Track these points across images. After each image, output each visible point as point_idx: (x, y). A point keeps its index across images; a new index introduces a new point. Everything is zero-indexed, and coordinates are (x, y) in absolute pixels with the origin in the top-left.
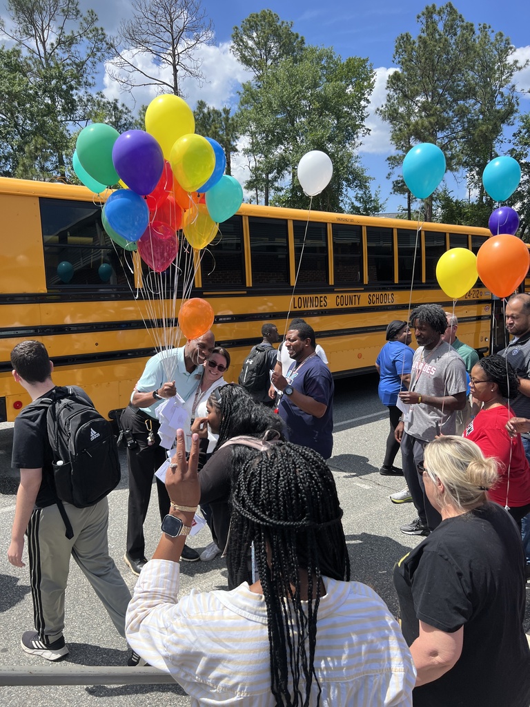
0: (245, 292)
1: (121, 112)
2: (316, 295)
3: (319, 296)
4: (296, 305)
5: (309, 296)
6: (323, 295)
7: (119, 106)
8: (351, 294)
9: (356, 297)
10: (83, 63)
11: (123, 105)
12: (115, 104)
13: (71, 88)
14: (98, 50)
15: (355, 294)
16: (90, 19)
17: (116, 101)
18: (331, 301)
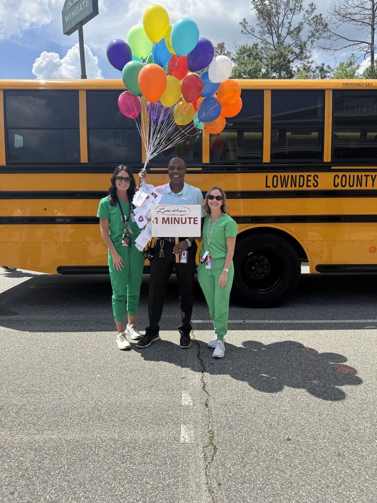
0: (200, 169)
1: (327, 71)
2: (301, 174)
3: (305, 174)
4: (270, 184)
5: (290, 174)
6: (313, 174)
8: (360, 174)
9: (369, 178)
10: (305, 44)
11: (328, 67)
12: (322, 67)
13: (289, 62)
14: (317, 31)
15: (367, 174)
16: (310, 10)
17: (323, 64)
18: (326, 180)
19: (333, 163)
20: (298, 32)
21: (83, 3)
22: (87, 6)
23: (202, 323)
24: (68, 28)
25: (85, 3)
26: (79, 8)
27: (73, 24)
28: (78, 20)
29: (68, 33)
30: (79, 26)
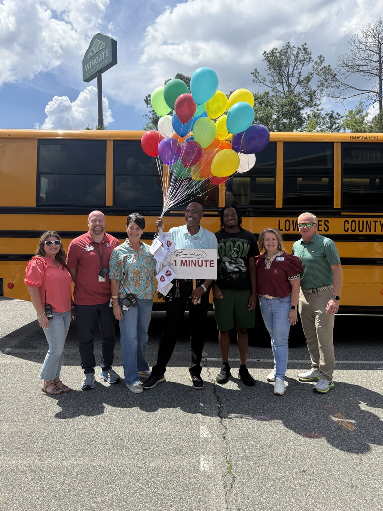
0: (217, 213)
1: (336, 118)
4: (282, 227)
6: (324, 219)
7: (334, 115)
9: (378, 224)
10: (314, 92)
11: (337, 114)
12: (332, 114)
13: (299, 109)
14: (326, 81)
15: (375, 219)
16: (319, 61)
17: (332, 112)
19: (343, 208)
20: (308, 82)
21: (103, 53)
22: (106, 56)
23: (217, 361)
24: (88, 76)
25: (105, 53)
26: (99, 58)
27: (93, 72)
28: (98, 68)
29: (88, 80)
30: (98, 74)
